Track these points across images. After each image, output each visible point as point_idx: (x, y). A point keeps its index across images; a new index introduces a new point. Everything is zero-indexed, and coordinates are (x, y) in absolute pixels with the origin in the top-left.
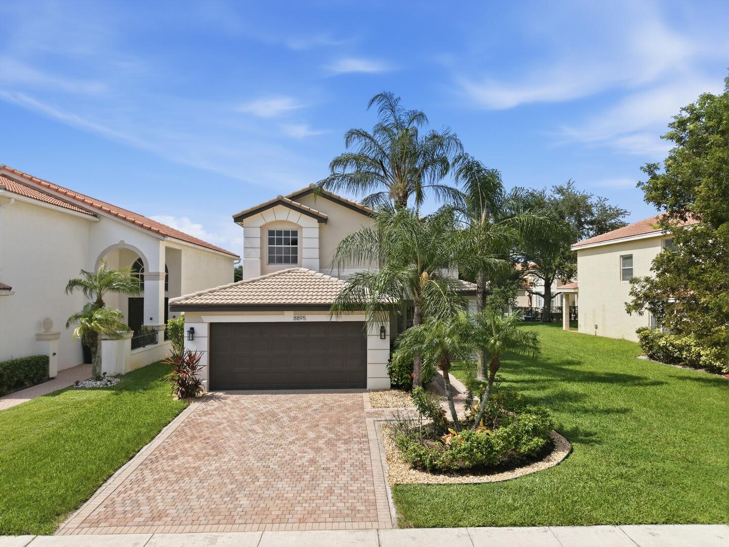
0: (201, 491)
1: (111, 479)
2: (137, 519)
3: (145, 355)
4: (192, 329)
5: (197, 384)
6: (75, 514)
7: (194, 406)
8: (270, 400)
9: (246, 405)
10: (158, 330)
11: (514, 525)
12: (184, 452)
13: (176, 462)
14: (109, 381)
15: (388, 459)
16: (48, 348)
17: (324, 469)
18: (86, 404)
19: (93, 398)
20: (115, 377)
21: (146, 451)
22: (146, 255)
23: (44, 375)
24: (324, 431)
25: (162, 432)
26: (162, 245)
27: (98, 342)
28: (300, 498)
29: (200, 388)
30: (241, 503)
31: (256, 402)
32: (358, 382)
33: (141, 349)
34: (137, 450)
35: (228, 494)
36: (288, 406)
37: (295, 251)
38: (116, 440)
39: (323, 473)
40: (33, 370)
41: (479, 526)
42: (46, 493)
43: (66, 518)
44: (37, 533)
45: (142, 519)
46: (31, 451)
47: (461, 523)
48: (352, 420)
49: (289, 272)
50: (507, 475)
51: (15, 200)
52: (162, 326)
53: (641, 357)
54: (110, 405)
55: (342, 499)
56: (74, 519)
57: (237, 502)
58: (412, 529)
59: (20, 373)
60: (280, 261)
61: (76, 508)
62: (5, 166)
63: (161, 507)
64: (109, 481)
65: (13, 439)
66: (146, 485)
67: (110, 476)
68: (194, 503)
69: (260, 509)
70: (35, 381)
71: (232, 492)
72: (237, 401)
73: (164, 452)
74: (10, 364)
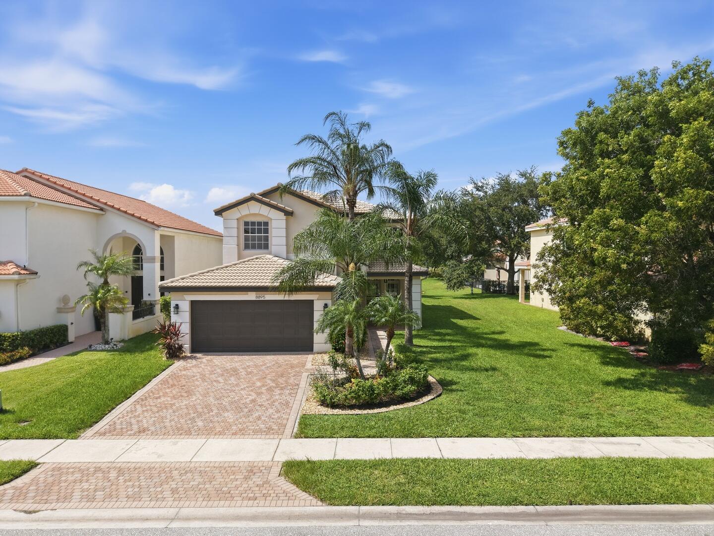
0: (172, 418)
1: (114, 410)
2: (129, 432)
3: (144, 324)
4: (177, 305)
5: (180, 348)
6: (90, 429)
7: (178, 364)
8: (236, 360)
9: (217, 363)
10: (155, 304)
11: (369, 437)
12: (165, 395)
13: (159, 401)
14: (115, 345)
15: (307, 400)
16: (68, 319)
17: (259, 405)
18: (97, 362)
19: (103, 358)
20: (120, 342)
21: (139, 394)
22: (144, 242)
23: (64, 340)
24: (269, 382)
25: (152, 381)
26: (157, 234)
27: (106, 314)
28: (238, 422)
29: (183, 351)
30: (198, 424)
31: (224, 361)
32: (307, 347)
33: (141, 319)
34: (133, 393)
35: (190, 419)
36: (248, 364)
37: (267, 238)
38: (118, 386)
39: (258, 408)
40: (56, 336)
41: (346, 437)
42: (71, 417)
43: (85, 431)
44: (67, 438)
45: (132, 432)
46: (60, 392)
47: (335, 436)
48: (293, 374)
49: (257, 258)
50: (384, 410)
51: (38, 203)
52: (159, 300)
53: (560, 328)
54: (115, 363)
55: (264, 422)
56: (90, 432)
57: (195, 424)
58: (303, 439)
59: (47, 339)
60: (254, 247)
61: (91, 426)
62: (27, 169)
63: (145, 425)
64: (113, 412)
65: (47, 385)
66: (137, 414)
67: (113, 409)
68: (168, 424)
69: (209, 428)
70: (58, 344)
71: (194, 418)
72: (211, 361)
73: (151, 394)
74: (39, 332)
